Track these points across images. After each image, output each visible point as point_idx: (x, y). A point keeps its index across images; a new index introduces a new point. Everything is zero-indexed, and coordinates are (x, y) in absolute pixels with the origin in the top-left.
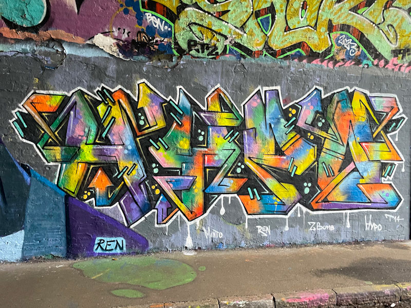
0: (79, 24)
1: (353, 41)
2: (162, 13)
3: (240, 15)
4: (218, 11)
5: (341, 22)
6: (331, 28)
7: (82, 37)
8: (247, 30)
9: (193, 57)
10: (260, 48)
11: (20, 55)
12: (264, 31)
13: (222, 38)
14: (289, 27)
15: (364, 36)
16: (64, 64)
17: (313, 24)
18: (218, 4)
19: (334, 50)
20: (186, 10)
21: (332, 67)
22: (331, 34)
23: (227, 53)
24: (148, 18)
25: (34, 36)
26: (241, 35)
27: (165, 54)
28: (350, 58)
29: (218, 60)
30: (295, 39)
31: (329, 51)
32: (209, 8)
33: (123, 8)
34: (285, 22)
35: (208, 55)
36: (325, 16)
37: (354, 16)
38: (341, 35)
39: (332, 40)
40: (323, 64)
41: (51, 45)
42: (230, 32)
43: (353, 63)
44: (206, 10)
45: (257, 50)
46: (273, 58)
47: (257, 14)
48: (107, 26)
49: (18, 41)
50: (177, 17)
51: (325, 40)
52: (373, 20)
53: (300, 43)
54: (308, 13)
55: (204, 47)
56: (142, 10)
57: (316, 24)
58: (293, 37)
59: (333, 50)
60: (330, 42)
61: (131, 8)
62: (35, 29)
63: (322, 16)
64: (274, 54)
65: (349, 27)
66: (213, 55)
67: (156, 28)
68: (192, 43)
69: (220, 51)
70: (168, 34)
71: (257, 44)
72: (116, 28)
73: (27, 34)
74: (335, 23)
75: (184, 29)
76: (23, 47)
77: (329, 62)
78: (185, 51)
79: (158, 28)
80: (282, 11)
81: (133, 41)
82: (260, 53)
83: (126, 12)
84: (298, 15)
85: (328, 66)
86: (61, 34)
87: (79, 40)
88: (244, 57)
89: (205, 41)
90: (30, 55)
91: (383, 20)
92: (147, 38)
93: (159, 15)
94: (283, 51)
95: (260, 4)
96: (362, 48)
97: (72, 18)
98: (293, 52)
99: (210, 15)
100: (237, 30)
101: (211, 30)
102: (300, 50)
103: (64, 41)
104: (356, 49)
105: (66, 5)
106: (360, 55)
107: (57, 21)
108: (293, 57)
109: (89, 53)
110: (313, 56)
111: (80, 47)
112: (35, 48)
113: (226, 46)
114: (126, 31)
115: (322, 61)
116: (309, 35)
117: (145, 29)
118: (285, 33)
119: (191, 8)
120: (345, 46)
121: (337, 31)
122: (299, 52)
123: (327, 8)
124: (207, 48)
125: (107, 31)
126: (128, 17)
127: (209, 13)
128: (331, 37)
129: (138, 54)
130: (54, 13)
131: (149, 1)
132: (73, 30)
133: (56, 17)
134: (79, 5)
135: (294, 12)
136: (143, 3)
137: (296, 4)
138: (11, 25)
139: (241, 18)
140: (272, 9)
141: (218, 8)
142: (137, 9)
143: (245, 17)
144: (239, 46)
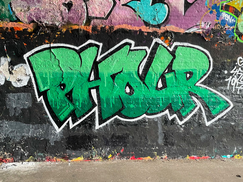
0: (183, 22)
2: (232, 12)
7: (184, 28)
24: (223, 15)
25: (158, 30)
33: (210, 10)
48: (199, 21)
49: (149, 33)
50: (241, 13)
56: (220, 11)
61: (214, 10)
62: (159, 26)
67: (227, 21)
70: (234, 24)
72: (204, 22)
73: (154, 29)
79: (228, 21)
81: (212, 29)
83: (211, 12)
86: (173, 28)
92: (220, 27)
93: (230, 13)
97: (180, 18)
103: (174, 32)
105: (178, 11)
107: (172, 20)
114: (209, 24)
117: (220, 22)
125: (198, 24)
126: (211, 15)
130: (171, 16)
131: (226, 5)
132: (179, 25)
133: (172, 18)
134: (185, 11)
136: (222, 6)
138: (147, 24)
142: (218, 11)
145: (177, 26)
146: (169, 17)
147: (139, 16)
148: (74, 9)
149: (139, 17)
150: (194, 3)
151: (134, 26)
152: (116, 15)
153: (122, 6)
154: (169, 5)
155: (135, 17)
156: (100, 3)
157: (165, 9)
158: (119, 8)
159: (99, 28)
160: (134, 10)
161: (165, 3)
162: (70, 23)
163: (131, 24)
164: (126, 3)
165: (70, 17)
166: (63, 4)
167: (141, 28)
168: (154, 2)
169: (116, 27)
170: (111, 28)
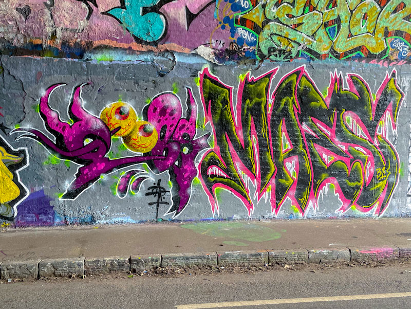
0: (187, 39)
1: (405, 44)
2: (251, 27)
3: (312, 26)
4: (295, 23)
5: (396, 29)
6: (387, 34)
7: (189, 48)
8: (317, 38)
9: (272, 60)
10: (327, 52)
11: (143, 63)
12: (330, 37)
13: (296, 45)
14: (351, 35)
16: (174, 69)
17: (372, 31)
18: (295, 18)
19: (389, 52)
20: (269, 24)
21: (387, 66)
22: (387, 39)
23: (300, 56)
24: (239, 31)
25: (154, 48)
26: (312, 42)
27: (250, 59)
28: (402, 58)
29: (292, 62)
30: (356, 43)
31: (385, 52)
32: (287, 22)
33: (221, 25)
34: (348, 30)
35: (284, 59)
36: (382, 24)
37: (407, 24)
38: (396, 39)
39: (387, 43)
40: (379, 64)
41: (166, 55)
42: (303, 40)
43: (405, 62)
44: (285, 23)
45: (324, 53)
46: (337, 60)
47: (326, 25)
48: (208, 39)
49: (142, 52)
50: (262, 30)
51: (381, 44)
53: (360, 47)
54: (367, 23)
55: (282, 52)
56: (236, 25)
57: (374, 31)
58: (354, 42)
59: (387, 52)
60: (385, 45)
61: (227, 25)
62: (155, 43)
63: (380, 24)
64: (338, 57)
65: (402, 32)
66: (288, 58)
67: (245, 39)
69: (293, 55)
70: (253, 44)
71: (324, 49)
72: (214, 40)
73: (149, 47)
74: (390, 29)
75: (266, 39)
76: (146, 57)
77: (384, 62)
78: (265, 56)
80: (346, 21)
81: (227, 50)
82: (326, 56)
83: (223, 27)
84: (359, 24)
85: (383, 65)
86: (174, 46)
87: (187, 50)
88: (313, 59)
89: (282, 48)
90: (150, 63)
92: (237, 47)
93: (248, 29)
94: (345, 54)
95: (329, 17)
97: (183, 34)
98: (354, 54)
99: (288, 27)
100: (308, 38)
101: (288, 38)
102: (360, 53)
103: (176, 52)
104: (408, 51)
105: (179, 24)
107: (172, 36)
108: (354, 58)
109: (193, 61)
110: (371, 57)
111: (186, 56)
112: (154, 58)
113: (299, 51)
114: (222, 42)
115: (378, 62)
116: (368, 40)
117: (236, 40)
118: (348, 39)
119: (273, 23)
120: (398, 48)
121: (392, 36)
122: (359, 54)
123: (384, 18)
124: (284, 53)
125: (208, 43)
126: (224, 31)
127: (287, 26)
128: (387, 41)
129: (229, 60)
130: (170, 31)
131: (241, 17)
132: (182, 43)
133: (172, 34)
134: (189, 24)
135: (356, 22)
136: (236, 20)
137: (359, 16)
138: (138, 40)
139: (313, 28)
140: (338, 20)
141: (295, 21)
142: (232, 25)
143: (315, 27)
144: (310, 51)
145: (180, 44)
146: (168, 32)
147: (127, 29)
148: (34, 17)
149: (126, 31)
150: (198, 14)
151: (121, 42)
152: (94, 27)
153: (101, 15)
154: (166, 15)
155: (121, 30)
156: (69, 10)
157: (161, 22)
158: (98, 18)
159: (72, 44)
160: (118, 20)
161: (160, 13)
162: (29, 35)
163: (117, 40)
164: (106, 10)
165: (29, 28)
166: (17, 9)
167: (130, 45)
168: (145, 11)
169: (96, 43)
170: (89, 44)
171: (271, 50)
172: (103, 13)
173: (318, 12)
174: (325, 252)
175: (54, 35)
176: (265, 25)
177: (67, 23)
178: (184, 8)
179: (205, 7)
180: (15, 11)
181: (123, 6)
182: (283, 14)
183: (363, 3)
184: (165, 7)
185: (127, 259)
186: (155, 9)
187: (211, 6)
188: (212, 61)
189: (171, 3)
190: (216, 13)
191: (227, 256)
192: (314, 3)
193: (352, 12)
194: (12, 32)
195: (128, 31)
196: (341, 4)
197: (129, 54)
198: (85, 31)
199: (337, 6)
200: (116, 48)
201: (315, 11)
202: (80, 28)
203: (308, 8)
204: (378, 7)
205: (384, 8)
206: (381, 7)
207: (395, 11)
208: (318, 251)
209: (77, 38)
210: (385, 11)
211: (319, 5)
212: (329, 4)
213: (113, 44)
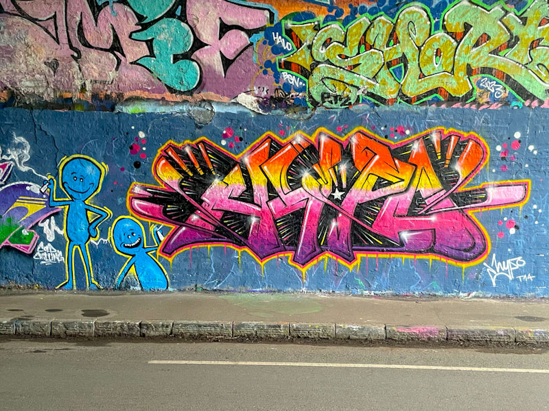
0: (226, 87)
1: (497, 83)
2: (297, 71)
3: (371, 66)
4: (350, 65)
5: (481, 65)
6: (470, 71)
7: (229, 96)
8: (379, 80)
9: (327, 108)
10: (394, 96)
11: (178, 114)
12: (396, 79)
13: (356, 89)
14: (423, 75)
15: (511, 77)
16: (213, 120)
17: (449, 69)
18: (349, 59)
19: (477, 92)
20: (318, 66)
22: (471, 78)
23: (360, 102)
24: (284, 76)
25: (189, 98)
26: (374, 85)
27: (300, 107)
28: (495, 101)
29: (351, 109)
30: (431, 85)
31: (470, 94)
32: (340, 63)
33: (263, 70)
34: (419, 70)
35: (341, 106)
36: (462, 60)
37: (495, 59)
38: (483, 78)
39: (473, 83)
40: (465, 107)
41: (203, 105)
42: (362, 83)
43: (500, 105)
44: (338, 65)
45: (391, 98)
46: (409, 105)
47: (389, 65)
48: (249, 86)
49: (177, 103)
50: (311, 73)
51: (465, 82)
52: (519, 61)
53: (437, 89)
54: (442, 60)
55: (337, 98)
56: (279, 70)
57: (453, 70)
58: (429, 83)
59: (474, 93)
60: (470, 85)
61: (269, 69)
62: (190, 92)
63: (459, 61)
64: (409, 101)
65: (491, 69)
66: (347, 105)
67: (292, 84)
68: (326, 96)
69: (353, 101)
70: (302, 89)
71: (390, 93)
72: (256, 87)
73: (184, 97)
74: (474, 66)
75: (317, 84)
76: (181, 108)
77: (471, 105)
78: (318, 103)
80: (414, 60)
81: (272, 97)
82: (394, 101)
83: (265, 72)
84: (432, 61)
86: (211, 95)
87: (226, 99)
88: (378, 106)
89: (338, 93)
90: (186, 114)
91: (530, 60)
92: (284, 94)
93: (294, 73)
94: (419, 98)
95: (391, 55)
96: (509, 89)
97: (220, 82)
98: (430, 98)
99: (342, 70)
100: (369, 81)
101: (343, 82)
102: (438, 95)
103: (213, 101)
104: (502, 91)
105: (215, 71)
106: (507, 97)
107: (208, 85)
108: (430, 103)
109: (234, 110)
110: (452, 101)
111: (226, 106)
112: (190, 108)
113: (359, 96)
114: (265, 89)
115: (463, 105)
116: (445, 80)
117: (282, 86)
118: (420, 80)
119: (324, 65)
120: (489, 89)
121: (478, 74)
122: (436, 97)
123: (463, 54)
124: (341, 99)
125: (249, 90)
126: (266, 77)
127: (341, 68)
128: (471, 80)
129: (276, 109)
130: (205, 78)
131: (285, 61)
132: (220, 91)
133: (207, 81)
134: (225, 72)
135: (427, 60)
136: (280, 64)
137: (430, 52)
138: (172, 90)
139: (373, 69)
140: (404, 59)
141: (350, 62)
142: (274, 70)
143: (376, 68)
144: (372, 95)
145: (218, 92)
146: (204, 80)
147: (158, 78)
148: (62, 70)
149: (158, 80)
150: (235, 59)
151: (153, 93)
152: (124, 78)
153: (130, 65)
154: (199, 62)
155: (153, 80)
156: (97, 61)
157: (194, 69)
158: (127, 68)
159: (102, 96)
160: (148, 69)
161: (193, 60)
162: (59, 89)
163: (148, 91)
164: (135, 60)
165: (57, 81)
166: (45, 63)
167: (164, 95)
168: (176, 58)
169: (127, 95)
170: (120, 96)
171: (324, 96)
172: (131, 63)
173: (376, 51)
174: (355, 327)
175: (83, 88)
176: (314, 68)
177: (96, 75)
178: (219, 53)
179: (242, 51)
180: (43, 65)
181: (152, 55)
182: (334, 55)
183: (432, 37)
184: (197, 53)
185: (138, 323)
186: (187, 56)
187: (248, 50)
188: (256, 110)
189: (203, 48)
190: (255, 58)
191: (243, 325)
192: (370, 41)
193: (419, 48)
194: (42, 86)
195: (160, 81)
196: (404, 40)
197: (163, 105)
198: (114, 83)
199: (399, 43)
200: (148, 100)
201: (373, 50)
202: (109, 79)
203: (363, 46)
204: (453, 41)
205: (460, 41)
206: (456, 41)
207: (477, 45)
208: (347, 326)
209: (107, 91)
210: (463, 45)
211: (377, 42)
212: (389, 41)
213: (145, 95)
